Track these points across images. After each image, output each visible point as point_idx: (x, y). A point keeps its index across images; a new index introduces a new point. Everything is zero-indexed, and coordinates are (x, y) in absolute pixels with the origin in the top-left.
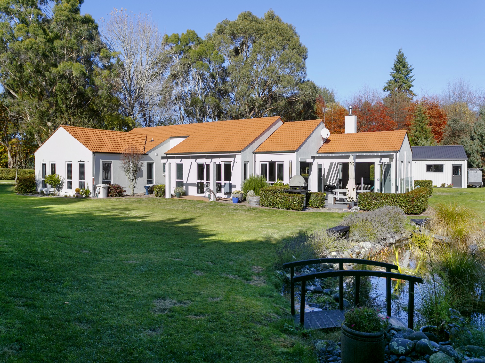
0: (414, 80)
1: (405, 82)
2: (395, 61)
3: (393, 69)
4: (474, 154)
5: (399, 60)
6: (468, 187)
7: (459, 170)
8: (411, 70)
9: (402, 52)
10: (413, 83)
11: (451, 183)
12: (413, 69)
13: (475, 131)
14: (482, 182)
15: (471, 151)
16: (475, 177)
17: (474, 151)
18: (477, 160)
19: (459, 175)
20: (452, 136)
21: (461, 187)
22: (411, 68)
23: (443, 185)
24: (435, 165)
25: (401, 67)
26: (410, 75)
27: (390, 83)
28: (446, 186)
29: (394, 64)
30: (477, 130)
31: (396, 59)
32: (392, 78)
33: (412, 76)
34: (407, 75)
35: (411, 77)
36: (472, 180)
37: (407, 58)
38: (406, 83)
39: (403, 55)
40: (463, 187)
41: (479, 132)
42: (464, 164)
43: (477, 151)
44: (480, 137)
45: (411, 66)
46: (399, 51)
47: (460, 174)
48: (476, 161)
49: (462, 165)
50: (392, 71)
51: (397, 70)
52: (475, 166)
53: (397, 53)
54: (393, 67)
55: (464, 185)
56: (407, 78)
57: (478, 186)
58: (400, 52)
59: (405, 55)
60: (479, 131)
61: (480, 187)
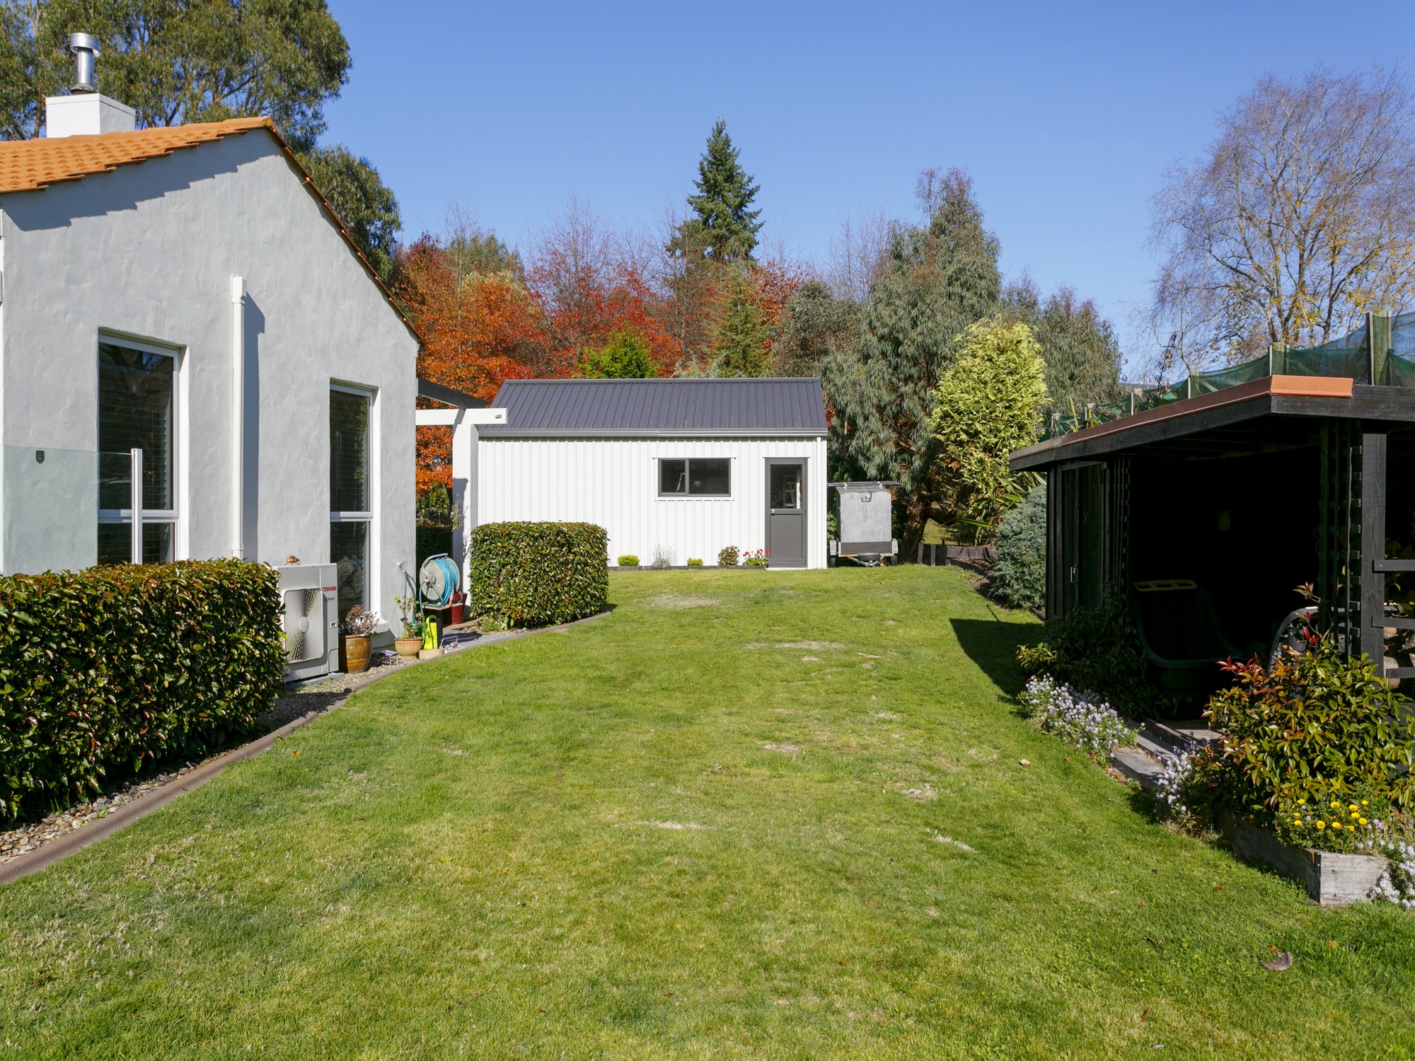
0: (761, 225)
1: (733, 227)
2: (706, 159)
3: (698, 185)
4: (866, 418)
5: (715, 158)
6: (836, 562)
7: (798, 485)
8: (751, 193)
9: (724, 132)
10: (758, 236)
11: (762, 546)
12: (757, 188)
13: (871, 322)
14: (895, 543)
15: (858, 409)
16: (866, 518)
17: (869, 408)
18: (880, 444)
19: (798, 507)
20: (800, 352)
21: (805, 563)
22: (751, 186)
23: (728, 557)
24: (693, 462)
25: (720, 178)
26: (750, 208)
27: (690, 230)
28: (741, 560)
29: (698, 166)
30: (879, 318)
31: (706, 152)
32: (696, 216)
33: (757, 213)
34: (742, 205)
35: (752, 216)
36: (853, 532)
37: (741, 154)
38: (736, 233)
39: (727, 143)
40: (810, 566)
41: (885, 325)
42: (815, 454)
43: (881, 409)
44: (889, 348)
45: (750, 180)
46: (715, 127)
47: (801, 505)
48: (875, 449)
49: (805, 459)
50: (697, 192)
51: (711, 188)
52: (872, 471)
53: (710, 134)
54: (699, 179)
55: (817, 556)
56: (741, 218)
57: (877, 558)
58: (720, 132)
59: (733, 144)
60: (887, 320)
61: (888, 561)
